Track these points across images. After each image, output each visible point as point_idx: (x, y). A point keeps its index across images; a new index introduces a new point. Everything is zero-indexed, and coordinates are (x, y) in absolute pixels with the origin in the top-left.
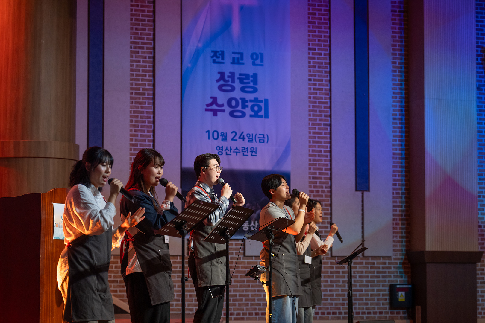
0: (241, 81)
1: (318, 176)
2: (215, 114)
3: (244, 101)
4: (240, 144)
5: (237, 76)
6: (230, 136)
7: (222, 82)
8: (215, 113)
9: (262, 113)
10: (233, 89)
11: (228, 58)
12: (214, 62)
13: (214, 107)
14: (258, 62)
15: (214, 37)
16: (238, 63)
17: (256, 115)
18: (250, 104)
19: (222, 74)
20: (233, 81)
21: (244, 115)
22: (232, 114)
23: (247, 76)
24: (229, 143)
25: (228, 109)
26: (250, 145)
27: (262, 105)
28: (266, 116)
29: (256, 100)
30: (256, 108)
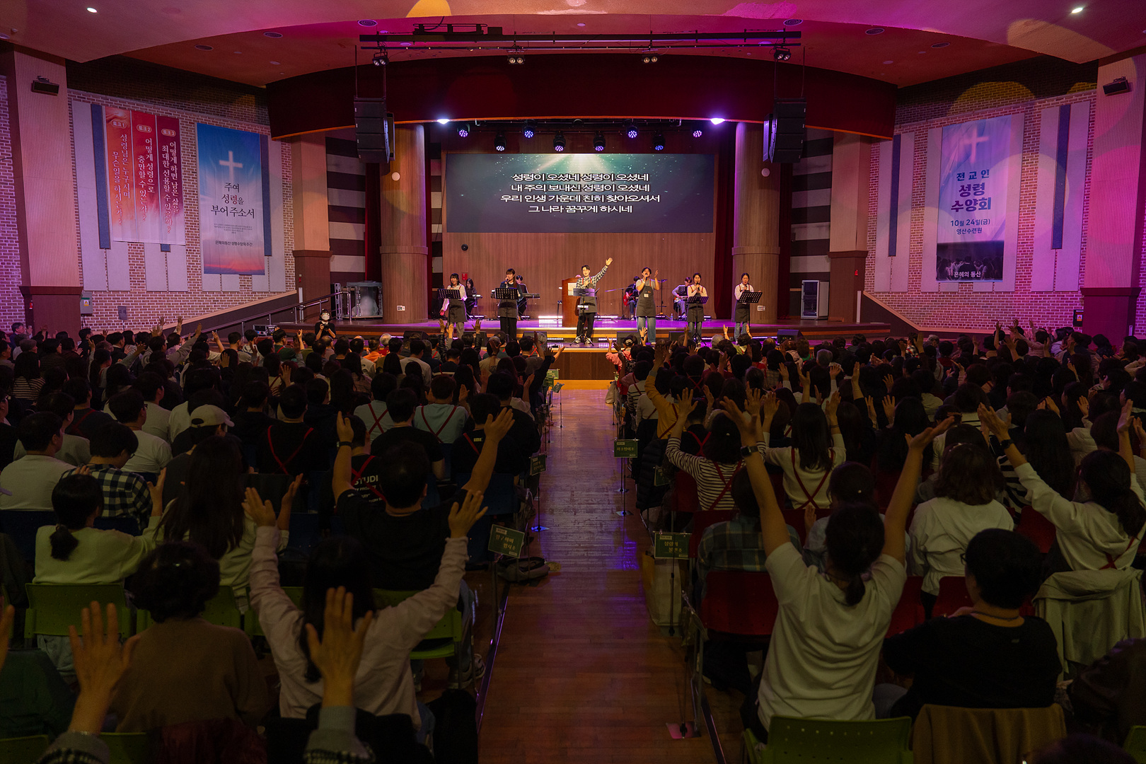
0: (974, 189)
1: (1025, 241)
2: (957, 211)
3: (975, 200)
4: (971, 227)
5: (972, 186)
6: (966, 222)
7: (963, 191)
8: (957, 210)
9: (986, 206)
10: (969, 194)
11: (967, 177)
12: (959, 180)
13: (957, 207)
14: (986, 175)
15: (959, 165)
16: (973, 178)
17: (983, 208)
18: (979, 202)
19: (963, 187)
20: (969, 190)
21: (975, 209)
22: (967, 210)
23: (978, 185)
24: (965, 227)
25: (965, 207)
26: (977, 227)
27: (987, 201)
28: (989, 208)
29: (983, 199)
30: (983, 204)
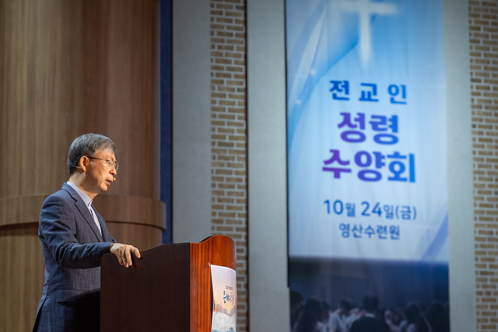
0: (375, 126)
2: (337, 176)
3: (379, 156)
4: (374, 221)
5: (368, 119)
6: (359, 209)
7: (346, 128)
8: (337, 173)
9: (406, 174)
10: (363, 138)
11: (355, 92)
12: (335, 97)
13: (335, 165)
14: (398, 98)
15: (333, 62)
16: (369, 99)
17: (397, 177)
18: (388, 161)
19: (347, 116)
20: (363, 127)
21: (379, 177)
22: (361, 175)
23: (383, 119)
24: (358, 220)
25: (356, 169)
26: (388, 223)
27: (406, 162)
28: (412, 179)
29: (396, 155)
30: (397, 168)
